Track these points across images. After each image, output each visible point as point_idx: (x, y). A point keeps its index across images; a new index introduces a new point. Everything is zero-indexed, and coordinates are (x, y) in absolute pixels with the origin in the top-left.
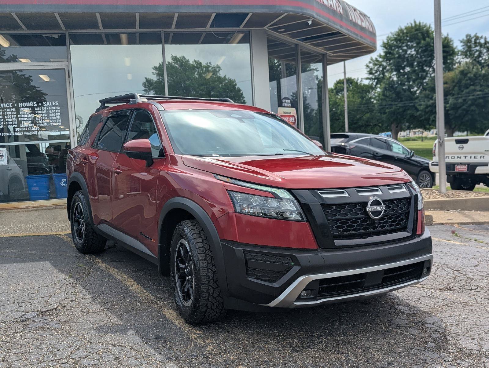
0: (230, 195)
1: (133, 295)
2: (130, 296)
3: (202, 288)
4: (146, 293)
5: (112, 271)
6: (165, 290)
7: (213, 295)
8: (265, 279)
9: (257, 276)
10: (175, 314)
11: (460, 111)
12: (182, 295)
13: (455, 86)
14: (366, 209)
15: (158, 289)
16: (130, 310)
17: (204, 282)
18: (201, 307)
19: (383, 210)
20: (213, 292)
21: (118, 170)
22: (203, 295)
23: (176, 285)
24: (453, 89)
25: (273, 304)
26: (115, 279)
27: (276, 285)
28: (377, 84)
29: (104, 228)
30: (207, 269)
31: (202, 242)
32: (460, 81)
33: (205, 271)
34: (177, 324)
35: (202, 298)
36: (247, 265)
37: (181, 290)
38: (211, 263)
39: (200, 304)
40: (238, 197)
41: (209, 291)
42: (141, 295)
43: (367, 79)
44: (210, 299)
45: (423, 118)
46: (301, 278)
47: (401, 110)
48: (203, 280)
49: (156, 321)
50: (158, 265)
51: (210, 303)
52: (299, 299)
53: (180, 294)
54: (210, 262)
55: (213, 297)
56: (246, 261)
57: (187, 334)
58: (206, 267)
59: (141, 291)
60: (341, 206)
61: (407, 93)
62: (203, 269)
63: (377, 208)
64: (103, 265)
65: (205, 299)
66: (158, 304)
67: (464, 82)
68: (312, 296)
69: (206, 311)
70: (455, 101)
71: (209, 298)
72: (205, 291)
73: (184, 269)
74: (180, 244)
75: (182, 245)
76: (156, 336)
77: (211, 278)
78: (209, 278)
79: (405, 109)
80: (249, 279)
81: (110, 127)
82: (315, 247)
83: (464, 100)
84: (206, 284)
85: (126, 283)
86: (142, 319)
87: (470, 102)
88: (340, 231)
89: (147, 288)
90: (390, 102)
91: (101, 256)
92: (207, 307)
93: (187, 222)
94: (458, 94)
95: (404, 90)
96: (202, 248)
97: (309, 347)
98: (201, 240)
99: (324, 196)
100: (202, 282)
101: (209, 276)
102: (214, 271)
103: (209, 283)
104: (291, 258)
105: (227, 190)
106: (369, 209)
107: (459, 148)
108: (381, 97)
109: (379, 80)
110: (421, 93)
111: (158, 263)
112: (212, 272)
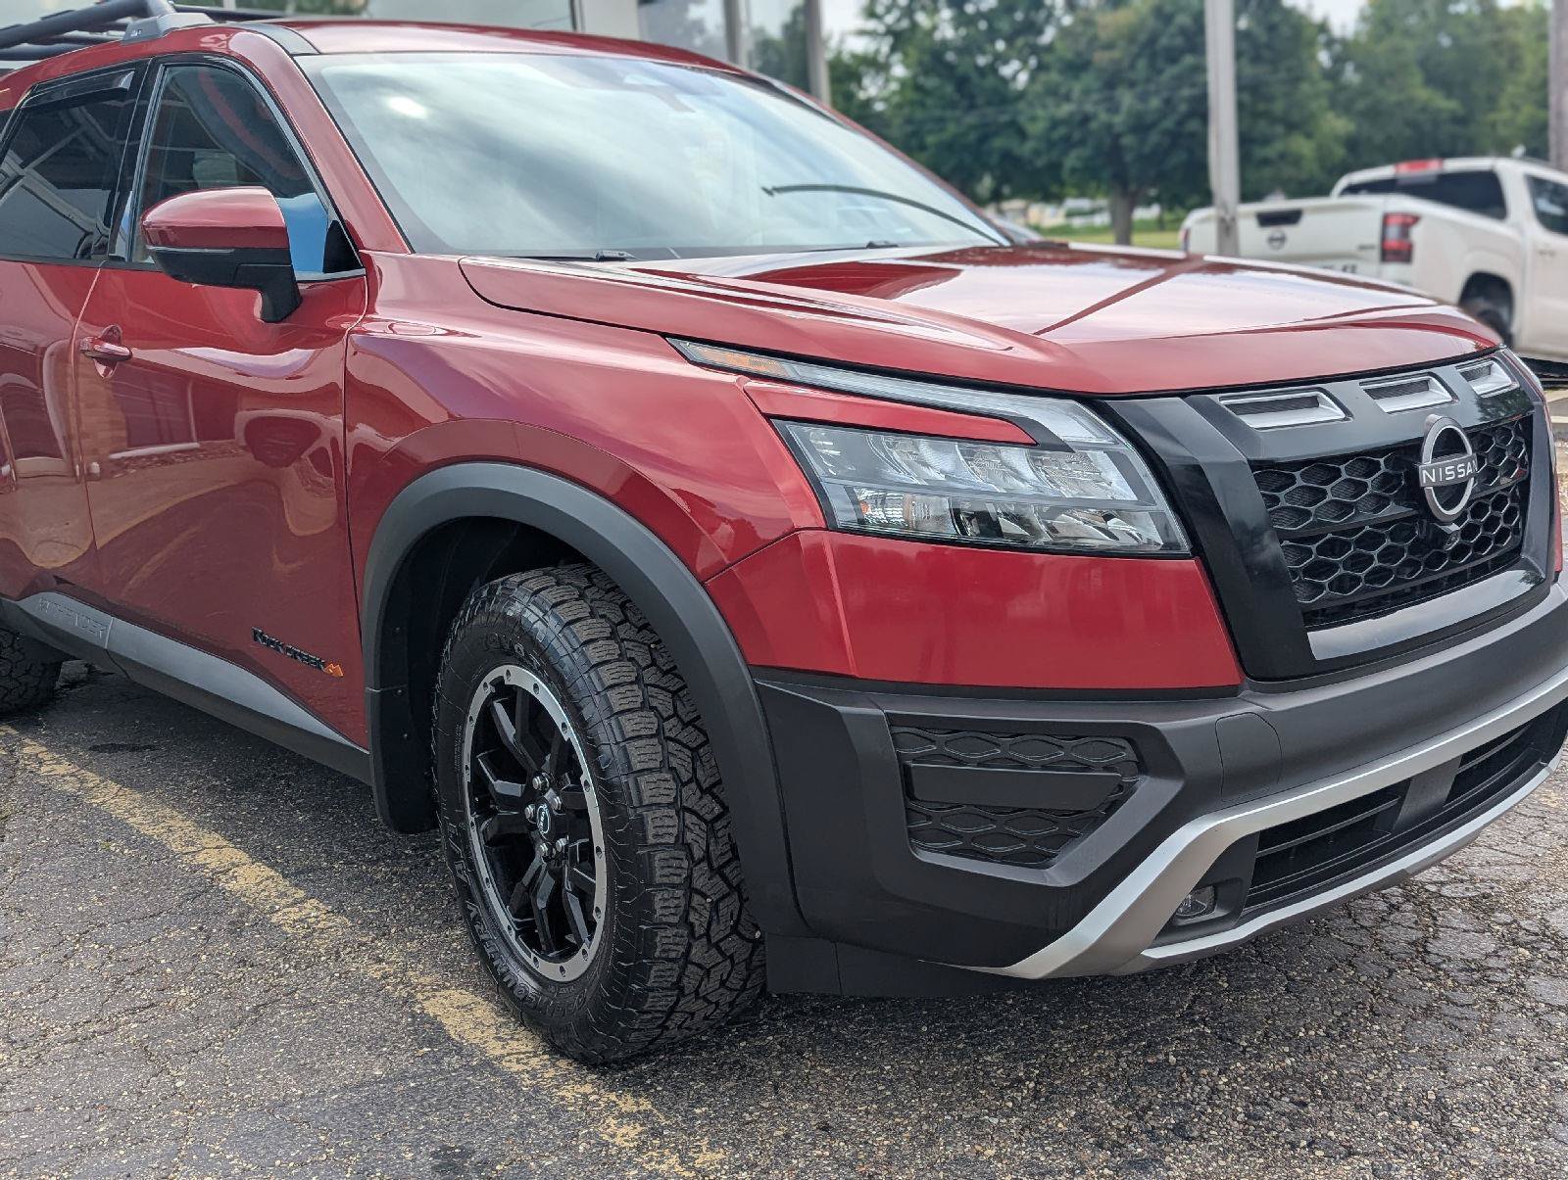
0: (789, 443)
1: (247, 919)
2: (236, 929)
3: (657, 906)
4: (302, 901)
5: (114, 799)
6: (390, 880)
7: (707, 934)
8: (1001, 849)
9: (959, 837)
10: (485, 1011)
11: (1154, 138)
12: (517, 923)
13: (1138, 56)
14: (1413, 476)
15: (357, 878)
16: (255, 1010)
17: (666, 880)
18: (651, 994)
19: (1471, 475)
20: (711, 917)
21: (107, 345)
22: (665, 941)
23: (475, 875)
24: (1132, 66)
25: (1041, 964)
26: (143, 843)
27: (1058, 876)
28: (893, 49)
29: (57, 610)
30: (678, 814)
31: (638, 680)
32: (1152, 40)
33: (667, 822)
34: (516, 1067)
35: (657, 954)
36: (909, 792)
37: (506, 900)
38: (690, 781)
39: (649, 984)
40: (823, 445)
41: (693, 917)
42: (286, 916)
43: (862, 33)
44: (697, 954)
45: (1040, 163)
46: (1185, 836)
47: (972, 137)
48: (664, 867)
49: (403, 1060)
50: (373, 784)
51: (694, 969)
52: (1172, 930)
53: (504, 919)
54: (685, 776)
55: (709, 941)
56: (906, 772)
57: (583, 1124)
58: (669, 805)
59: (283, 895)
60: (1324, 467)
61: (990, 81)
62: (658, 814)
63: (1455, 470)
64: (61, 770)
65: (673, 955)
66: (380, 961)
67: (1164, 41)
68: (1218, 913)
69: (672, 1010)
70: (1140, 107)
71: (690, 947)
72: (675, 920)
73: (519, 804)
74: (490, 689)
75: (506, 693)
76: (435, 1155)
77: (698, 854)
78: (690, 856)
79: (986, 134)
80: (926, 857)
81: (10, 173)
82: (1231, 674)
83: (1168, 102)
84: (674, 886)
85: (200, 858)
86: (330, 1056)
87: (1183, 108)
88: (1321, 587)
89: (298, 874)
90: (937, 113)
91: (40, 724)
92: (681, 989)
93: (534, 585)
94: (1148, 80)
95: (980, 72)
96: (641, 709)
97: (1179, 1130)
98: (628, 672)
99: (1253, 422)
100: (658, 880)
101: (688, 847)
102: (708, 817)
103: (689, 877)
104: (1130, 741)
105: (768, 417)
106: (1432, 472)
107: (1272, 240)
108: (911, 95)
109: (899, 39)
110: (1033, 78)
111: (372, 779)
112: (704, 827)
